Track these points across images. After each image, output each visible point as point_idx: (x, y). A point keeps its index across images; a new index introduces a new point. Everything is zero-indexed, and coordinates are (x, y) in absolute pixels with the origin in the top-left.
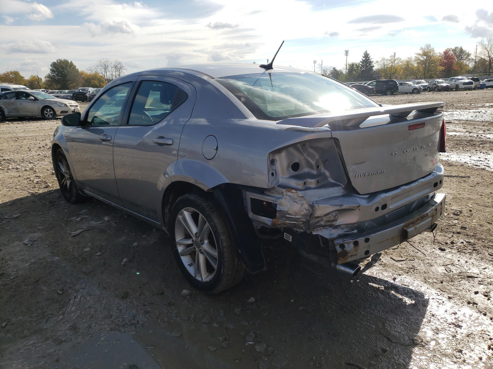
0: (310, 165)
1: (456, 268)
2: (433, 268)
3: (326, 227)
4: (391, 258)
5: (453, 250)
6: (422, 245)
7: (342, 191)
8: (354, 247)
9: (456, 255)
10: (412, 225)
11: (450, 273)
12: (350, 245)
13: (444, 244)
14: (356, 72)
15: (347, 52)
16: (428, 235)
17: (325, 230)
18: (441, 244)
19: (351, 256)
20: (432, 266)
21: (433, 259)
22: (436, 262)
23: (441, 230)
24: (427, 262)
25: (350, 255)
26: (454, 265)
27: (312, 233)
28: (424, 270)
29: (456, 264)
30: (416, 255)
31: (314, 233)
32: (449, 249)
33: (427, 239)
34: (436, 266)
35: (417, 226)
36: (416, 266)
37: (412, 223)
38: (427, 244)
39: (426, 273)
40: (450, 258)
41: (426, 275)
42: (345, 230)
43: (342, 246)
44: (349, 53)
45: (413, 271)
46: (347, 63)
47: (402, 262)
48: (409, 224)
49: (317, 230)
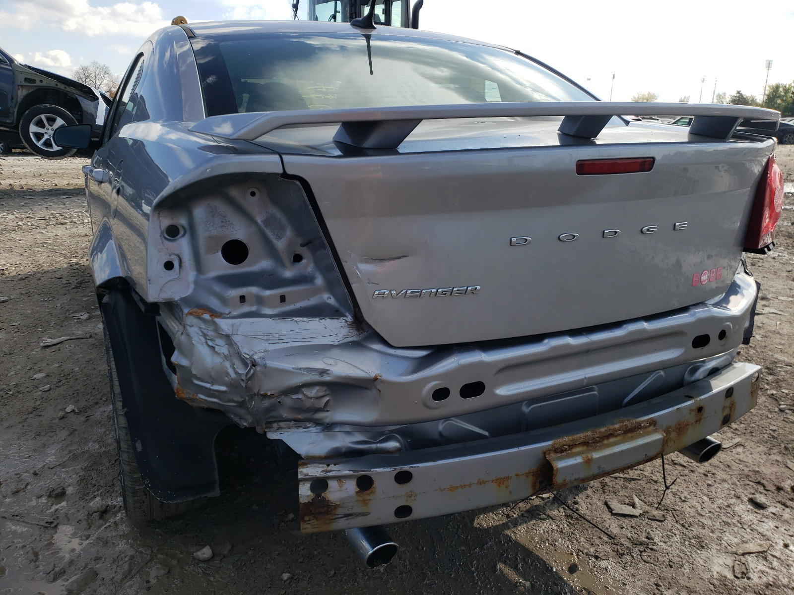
0: (271, 251)
1: (764, 568)
2: (700, 558)
3: (303, 424)
4: (606, 504)
5: (788, 510)
6: (710, 483)
7: (345, 331)
8: (357, 493)
9: (788, 527)
10: (585, 448)
11: (737, 582)
12: (345, 486)
13: (773, 488)
14: (782, 100)
15: (769, 64)
16: (741, 457)
17: (302, 430)
18: (764, 487)
19: (347, 516)
20: (702, 547)
21: (717, 525)
22: (720, 539)
23: (786, 448)
24: (695, 533)
25: (341, 511)
26: (765, 558)
27: (265, 433)
28: (671, 556)
29: (775, 554)
30: (677, 508)
31: (271, 435)
32: (779, 505)
33: (735, 466)
34: (714, 551)
35: (596, 455)
36: (657, 540)
37: (585, 443)
38: (724, 481)
39: (671, 567)
40: (766, 533)
41: (668, 573)
42: (359, 437)
43: (320, 484)
44: (773, 65)
45: (641, 552)
46: (768, 84)
47: (626, 522)
48: (571, 446)
49: (278, 429)
